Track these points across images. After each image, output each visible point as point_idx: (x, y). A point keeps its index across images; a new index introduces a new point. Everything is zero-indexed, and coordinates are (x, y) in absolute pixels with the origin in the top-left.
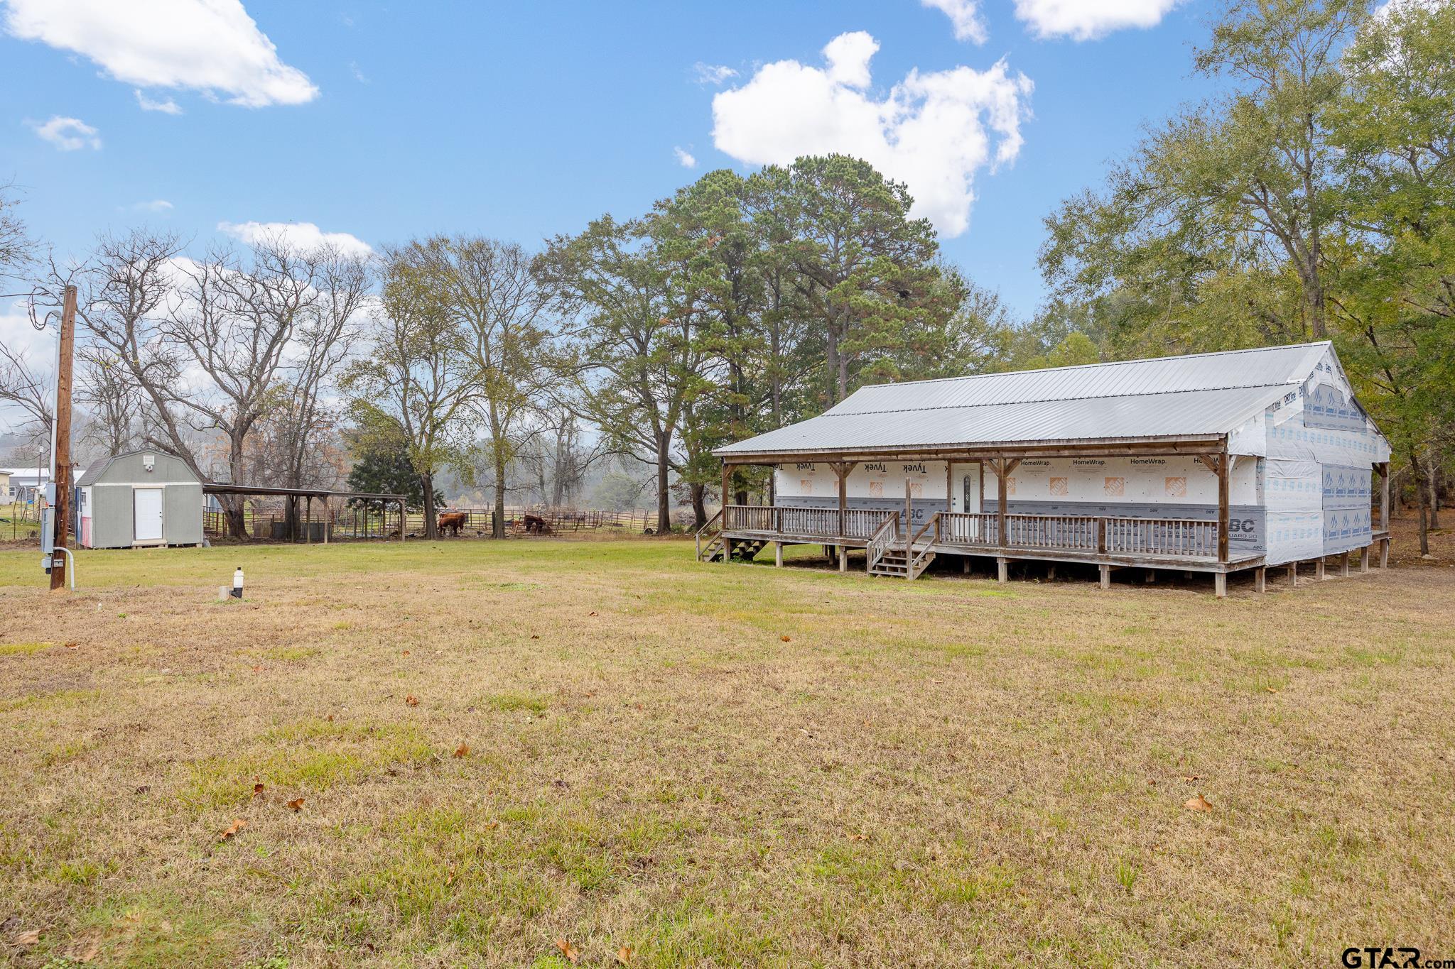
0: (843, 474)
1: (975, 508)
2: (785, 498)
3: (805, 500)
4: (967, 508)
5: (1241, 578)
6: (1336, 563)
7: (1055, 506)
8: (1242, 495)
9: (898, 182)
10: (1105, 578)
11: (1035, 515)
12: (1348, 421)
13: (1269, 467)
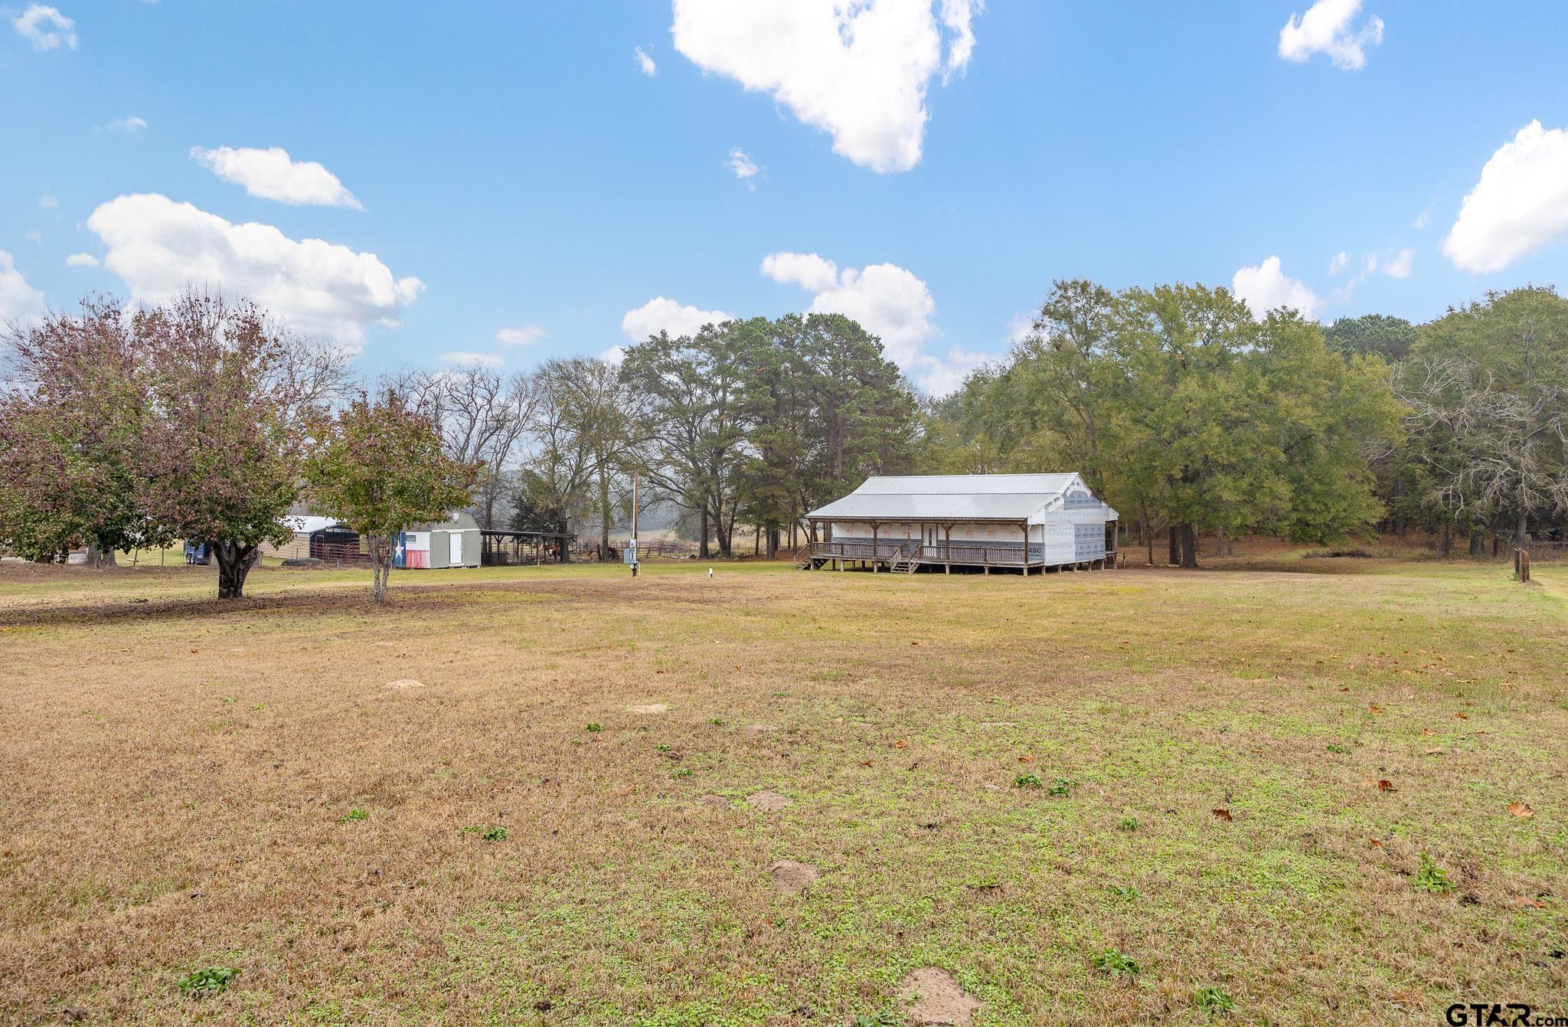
0: (876, 529)
1: (934, 544)
2: (837, 538)
3: (849, 539)
4: (930, 543)
5: (1035, 571)
6: (1082, 567)
7: (968, 543)
8: (1034, 538)
9: (875, 335)
10: (987, 571)
11: (960, 546)
12: (1091, 504)
13: (1046, 528)
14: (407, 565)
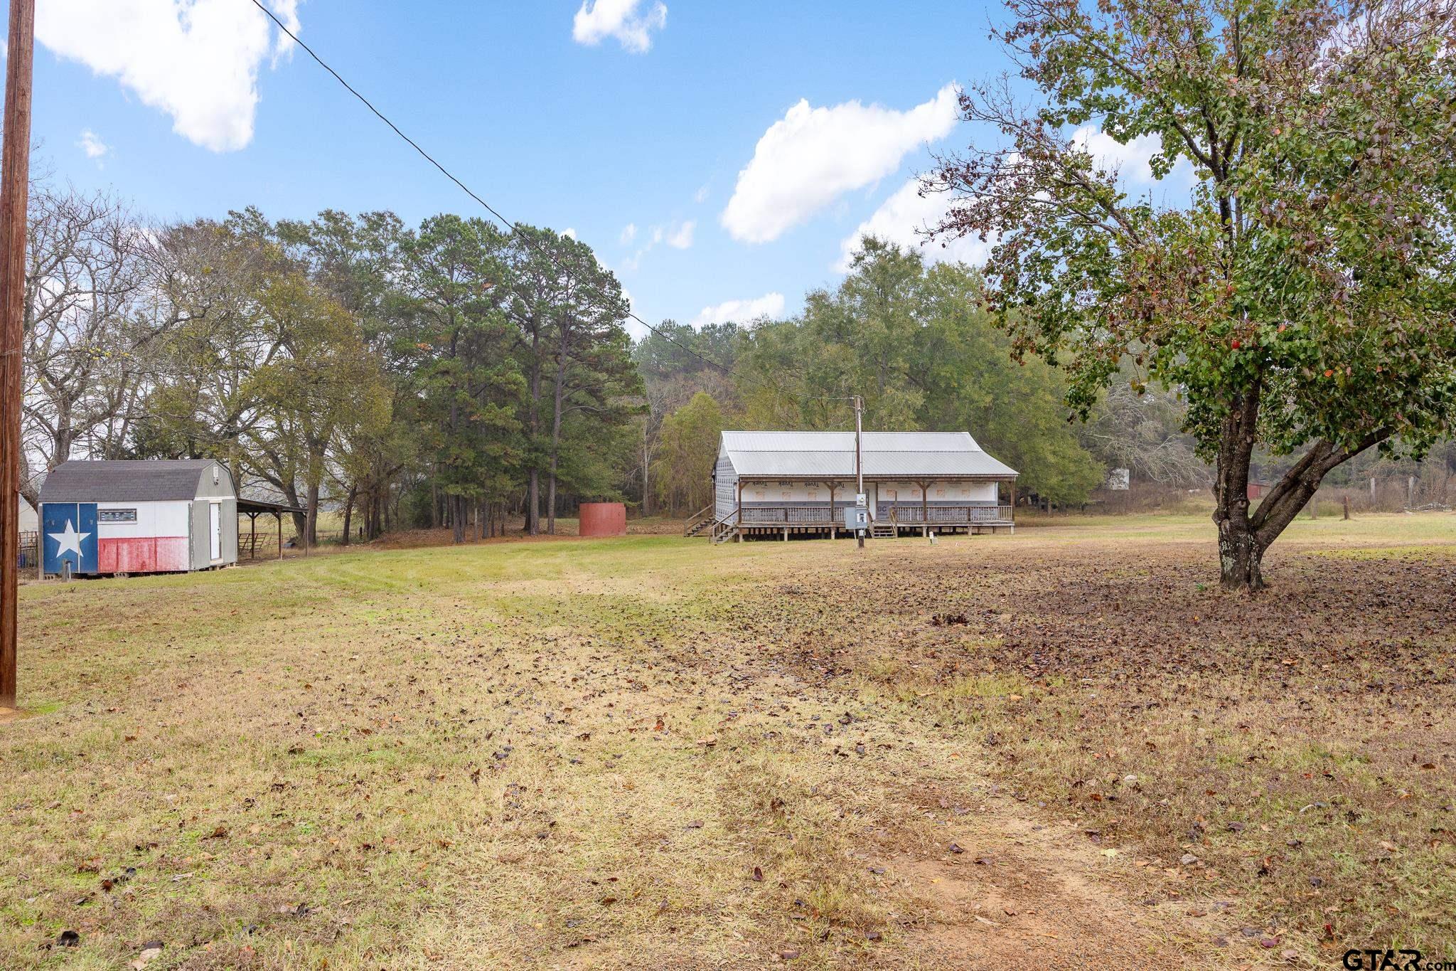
14: (103, 568)
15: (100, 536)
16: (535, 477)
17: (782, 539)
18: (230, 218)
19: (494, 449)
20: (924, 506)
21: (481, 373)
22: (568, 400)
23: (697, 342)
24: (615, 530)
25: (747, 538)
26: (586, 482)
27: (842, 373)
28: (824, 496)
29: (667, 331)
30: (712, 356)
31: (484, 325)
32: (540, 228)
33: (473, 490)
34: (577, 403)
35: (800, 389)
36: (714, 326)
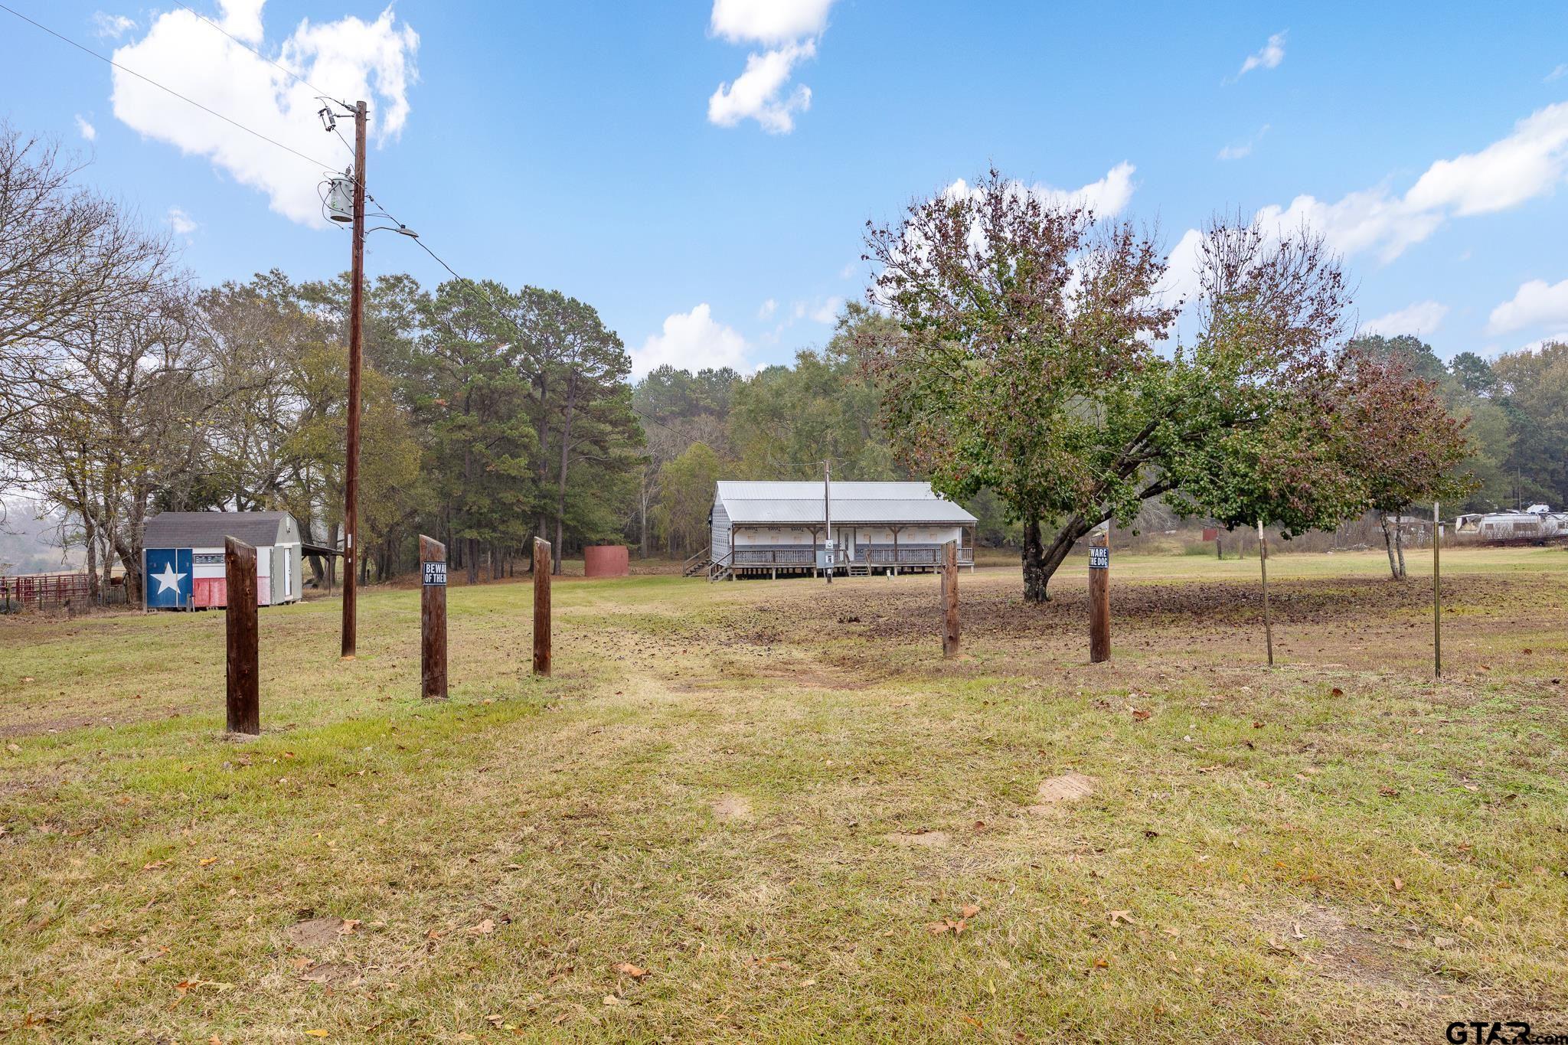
14: (198, 603)
15: (195, 576)
16: (543, 522)
17: (771, 578)
18: (256, 280)
19: (508, 497)
20: (895, 548)
21: (497, 427)
22: (574, 450)
23: (693, 387)
24: (618, 571)
25: (739, 577)
26: (593, 527)
27: (827, 427)
28: (808, 540)
29: (663, 375)
30: (709, 400)
31: (498, 383)
32: (548, 290)
33: (488, 534)
34: (582, 453)
35: (790, 440)
36: (710, 371)
